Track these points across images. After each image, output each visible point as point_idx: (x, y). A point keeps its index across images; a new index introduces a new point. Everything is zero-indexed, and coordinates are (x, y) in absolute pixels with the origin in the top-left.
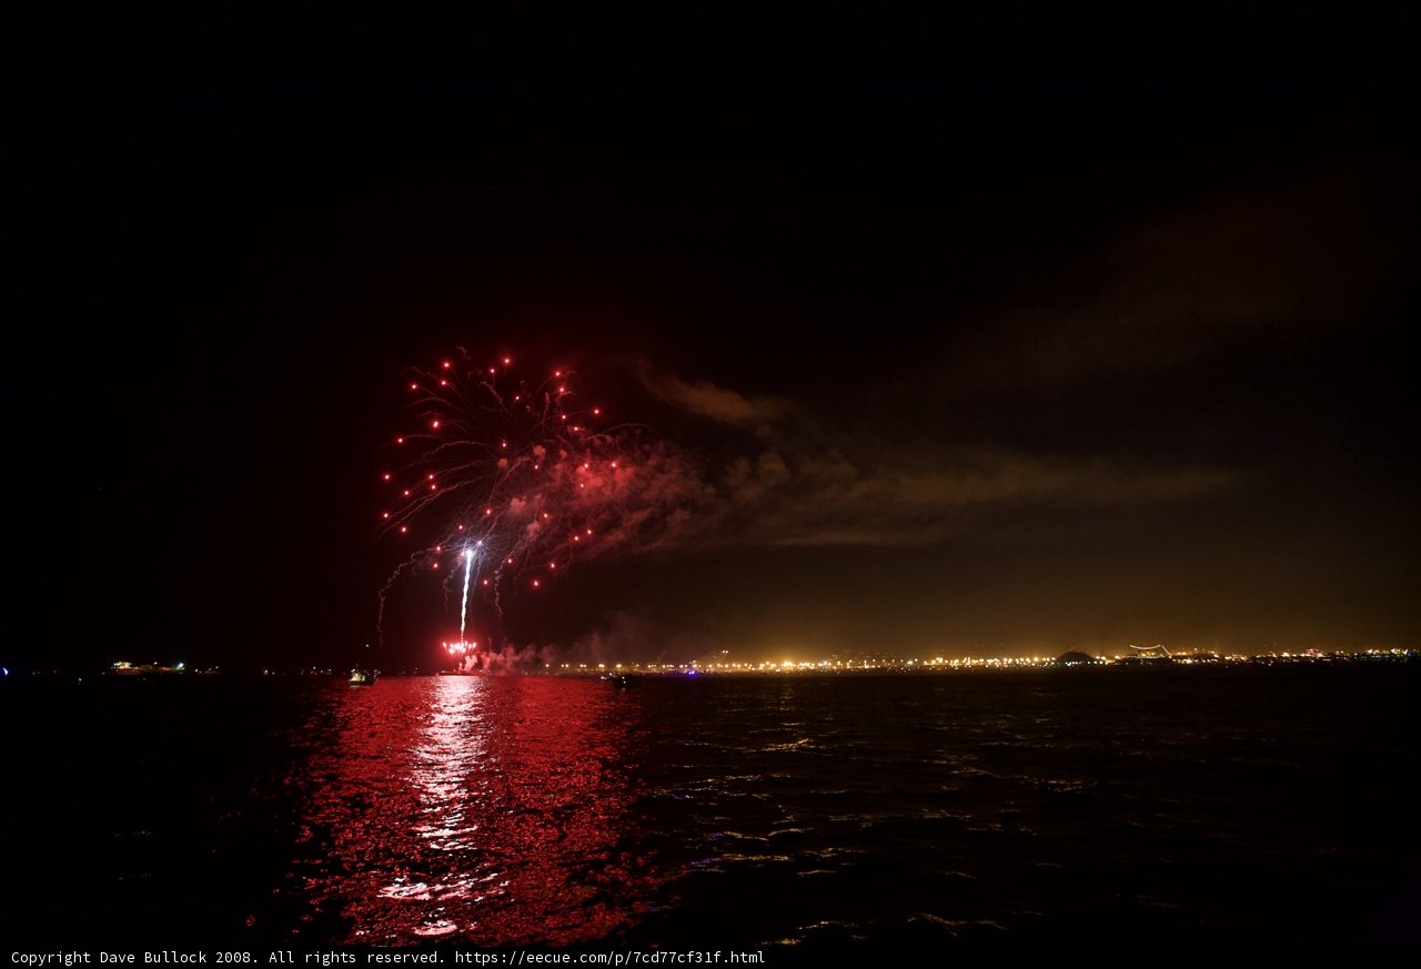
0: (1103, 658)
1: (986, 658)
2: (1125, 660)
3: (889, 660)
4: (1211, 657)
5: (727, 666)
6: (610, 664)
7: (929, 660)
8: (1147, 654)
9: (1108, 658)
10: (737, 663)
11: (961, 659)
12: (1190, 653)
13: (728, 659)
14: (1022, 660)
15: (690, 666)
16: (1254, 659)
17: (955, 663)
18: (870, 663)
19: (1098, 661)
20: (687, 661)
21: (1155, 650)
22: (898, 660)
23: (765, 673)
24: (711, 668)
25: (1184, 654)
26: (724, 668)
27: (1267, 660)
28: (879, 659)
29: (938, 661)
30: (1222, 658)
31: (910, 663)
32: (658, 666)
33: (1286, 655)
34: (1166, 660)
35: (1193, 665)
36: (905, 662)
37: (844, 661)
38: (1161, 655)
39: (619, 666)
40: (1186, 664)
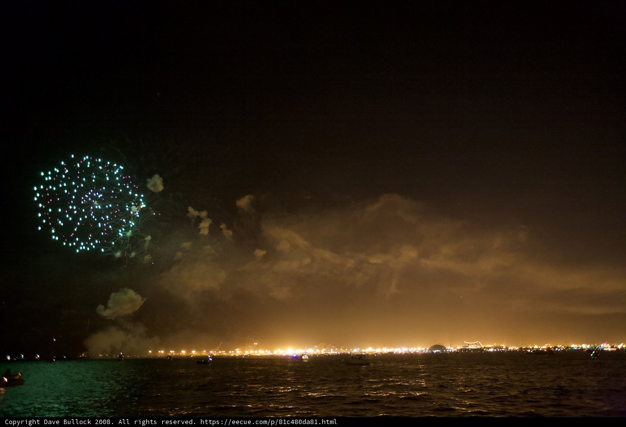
0: (452, 348)
1: (394, 348)
2: (462, 349)
3: (344, 349)
4: (502, 348)
5: (256, 352)
6: (189, 350)
7: (365, 349)
8: (472, 347)
9: (454, 348)
10: (262, 350)
11: (382, 348)
12: (492, 346)
13: (257, 348)
14: (412, 349)
15: (235, 352)
16: (521, 348)
17: (379, 350)
18: (334, 350)
19: (450, 349)
20: (233, 349)
21: (476, 344)
22: (348, 349)
23: (277, 356)
24: (247, 353)
25: (490, 346)
26: (254, 353)
27: (528, 349)
28: (339, 348)
29: (369, 350)
30: (507, 348)
31: (356, 351)
32: (217, 352)
33: (536, 347)
34: (481, 350)
35: (494, 351)
36: (353, 350)
37: (320, 349)
38: (479, 347)
39: (194, 352)
40: (490, 352)
